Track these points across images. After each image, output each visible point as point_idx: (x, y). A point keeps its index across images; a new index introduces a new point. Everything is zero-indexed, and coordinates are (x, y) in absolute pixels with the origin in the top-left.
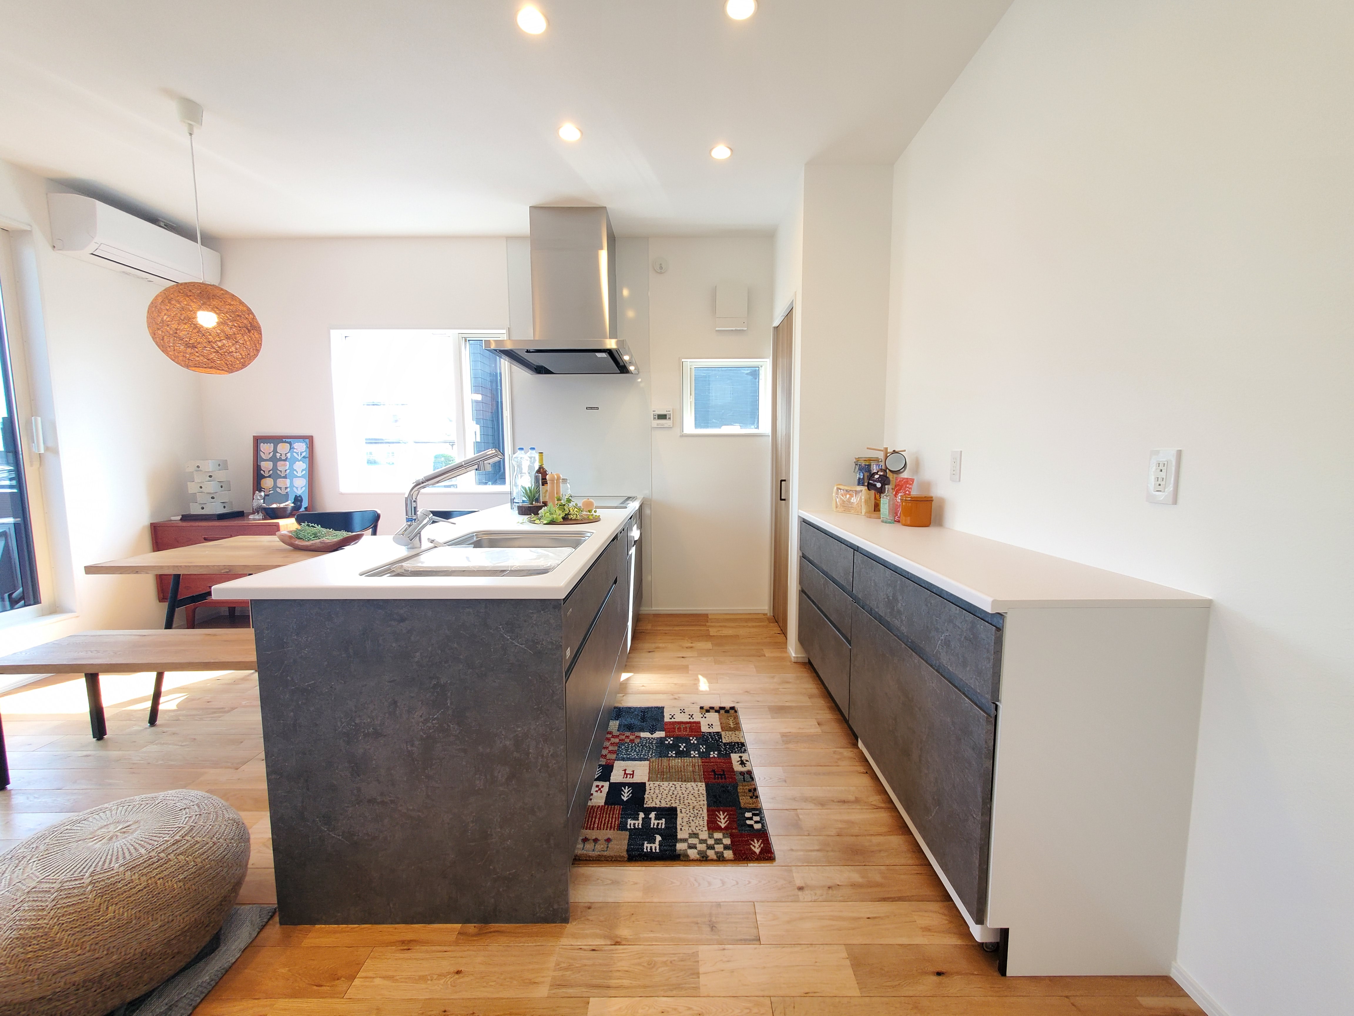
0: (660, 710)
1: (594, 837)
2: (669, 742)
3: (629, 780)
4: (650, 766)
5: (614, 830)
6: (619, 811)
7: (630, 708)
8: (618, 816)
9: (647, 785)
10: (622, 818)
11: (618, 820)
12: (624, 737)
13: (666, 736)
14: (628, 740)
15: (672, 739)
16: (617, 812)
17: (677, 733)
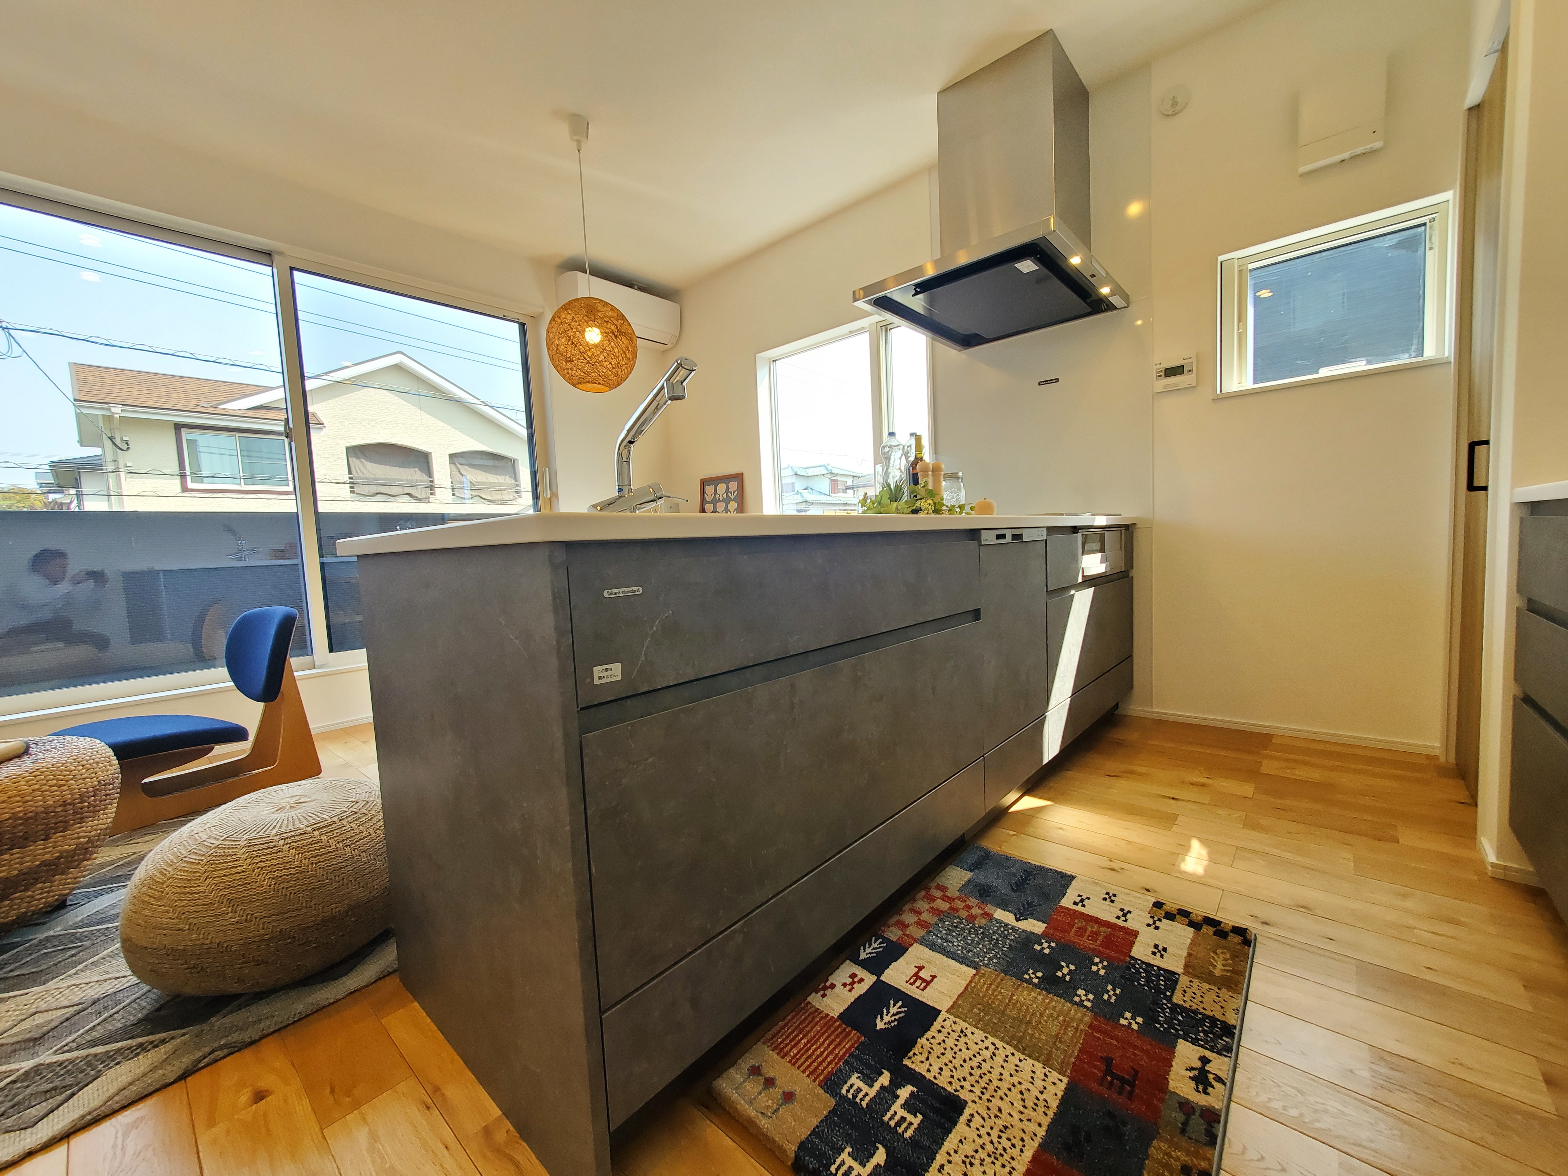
0: (1065, 880)
1: (771, 1074)
2: (1043, 949)
3: (914, 991)
4: (971, 982)
5: (814, 1081)
6: (853, 1044)
7: (1007, 858)
8: (844, 1055)
9: (940, 1018)
10: (846, 1063)
11: (836, 1064)
12: (960, 905)
13: (1045, 935)
14: (964, 914)
15: (1053, 944)
16: (847, 1046)
17: (1072, 935)
